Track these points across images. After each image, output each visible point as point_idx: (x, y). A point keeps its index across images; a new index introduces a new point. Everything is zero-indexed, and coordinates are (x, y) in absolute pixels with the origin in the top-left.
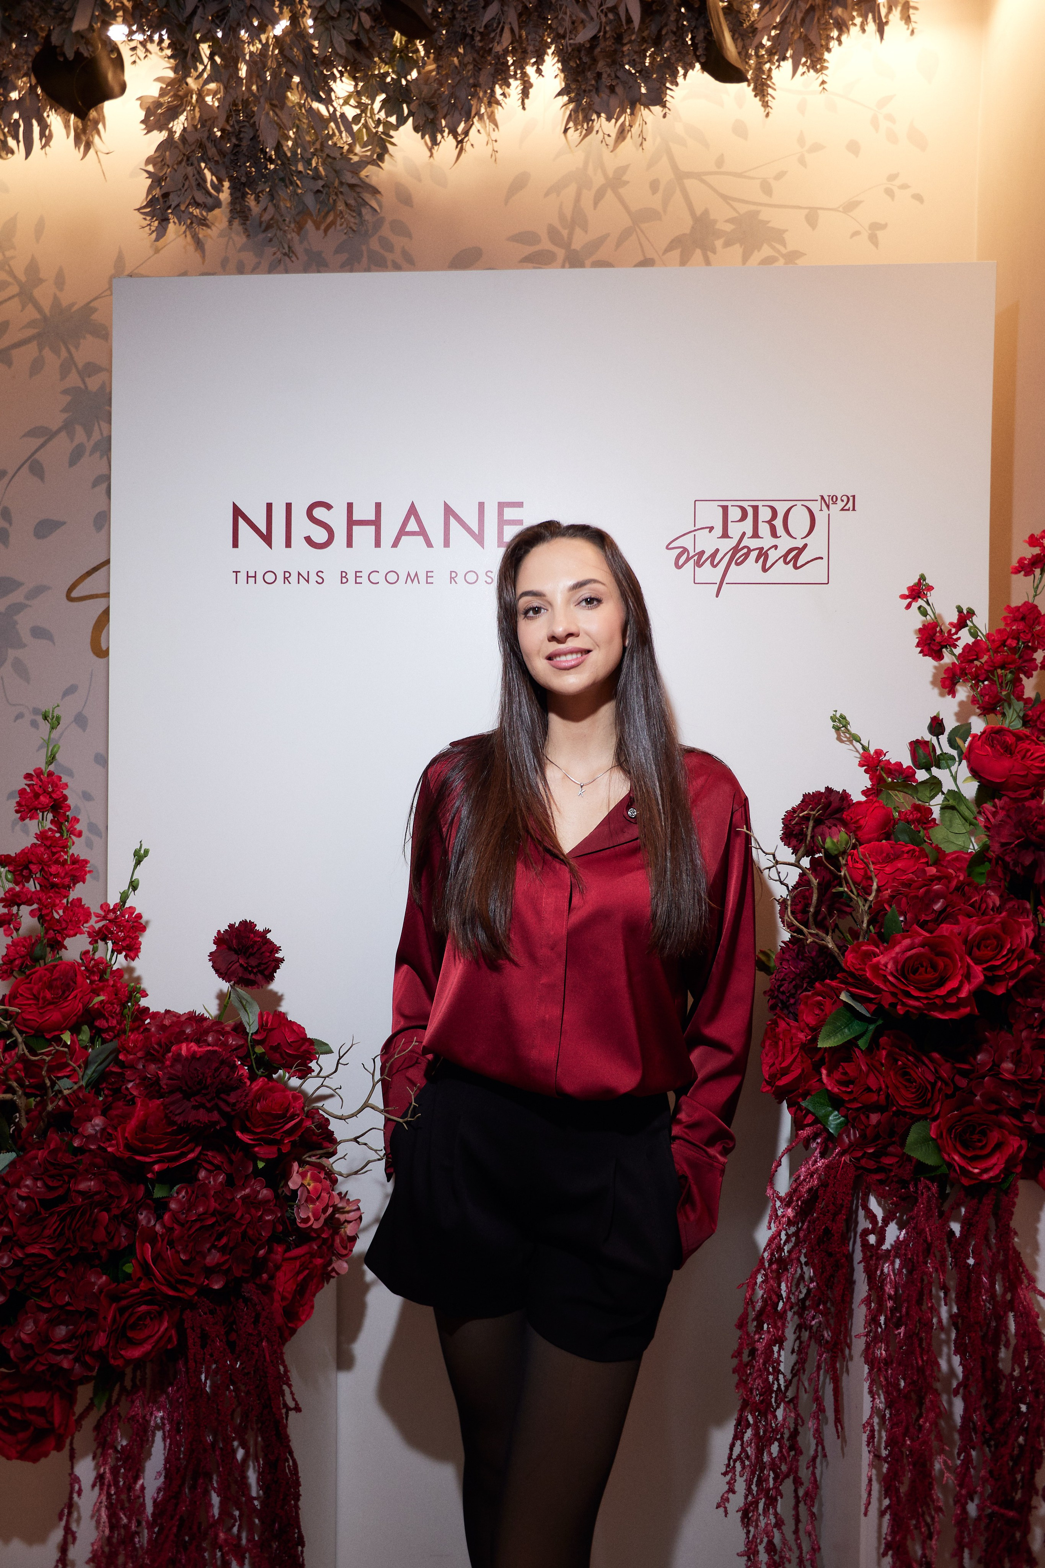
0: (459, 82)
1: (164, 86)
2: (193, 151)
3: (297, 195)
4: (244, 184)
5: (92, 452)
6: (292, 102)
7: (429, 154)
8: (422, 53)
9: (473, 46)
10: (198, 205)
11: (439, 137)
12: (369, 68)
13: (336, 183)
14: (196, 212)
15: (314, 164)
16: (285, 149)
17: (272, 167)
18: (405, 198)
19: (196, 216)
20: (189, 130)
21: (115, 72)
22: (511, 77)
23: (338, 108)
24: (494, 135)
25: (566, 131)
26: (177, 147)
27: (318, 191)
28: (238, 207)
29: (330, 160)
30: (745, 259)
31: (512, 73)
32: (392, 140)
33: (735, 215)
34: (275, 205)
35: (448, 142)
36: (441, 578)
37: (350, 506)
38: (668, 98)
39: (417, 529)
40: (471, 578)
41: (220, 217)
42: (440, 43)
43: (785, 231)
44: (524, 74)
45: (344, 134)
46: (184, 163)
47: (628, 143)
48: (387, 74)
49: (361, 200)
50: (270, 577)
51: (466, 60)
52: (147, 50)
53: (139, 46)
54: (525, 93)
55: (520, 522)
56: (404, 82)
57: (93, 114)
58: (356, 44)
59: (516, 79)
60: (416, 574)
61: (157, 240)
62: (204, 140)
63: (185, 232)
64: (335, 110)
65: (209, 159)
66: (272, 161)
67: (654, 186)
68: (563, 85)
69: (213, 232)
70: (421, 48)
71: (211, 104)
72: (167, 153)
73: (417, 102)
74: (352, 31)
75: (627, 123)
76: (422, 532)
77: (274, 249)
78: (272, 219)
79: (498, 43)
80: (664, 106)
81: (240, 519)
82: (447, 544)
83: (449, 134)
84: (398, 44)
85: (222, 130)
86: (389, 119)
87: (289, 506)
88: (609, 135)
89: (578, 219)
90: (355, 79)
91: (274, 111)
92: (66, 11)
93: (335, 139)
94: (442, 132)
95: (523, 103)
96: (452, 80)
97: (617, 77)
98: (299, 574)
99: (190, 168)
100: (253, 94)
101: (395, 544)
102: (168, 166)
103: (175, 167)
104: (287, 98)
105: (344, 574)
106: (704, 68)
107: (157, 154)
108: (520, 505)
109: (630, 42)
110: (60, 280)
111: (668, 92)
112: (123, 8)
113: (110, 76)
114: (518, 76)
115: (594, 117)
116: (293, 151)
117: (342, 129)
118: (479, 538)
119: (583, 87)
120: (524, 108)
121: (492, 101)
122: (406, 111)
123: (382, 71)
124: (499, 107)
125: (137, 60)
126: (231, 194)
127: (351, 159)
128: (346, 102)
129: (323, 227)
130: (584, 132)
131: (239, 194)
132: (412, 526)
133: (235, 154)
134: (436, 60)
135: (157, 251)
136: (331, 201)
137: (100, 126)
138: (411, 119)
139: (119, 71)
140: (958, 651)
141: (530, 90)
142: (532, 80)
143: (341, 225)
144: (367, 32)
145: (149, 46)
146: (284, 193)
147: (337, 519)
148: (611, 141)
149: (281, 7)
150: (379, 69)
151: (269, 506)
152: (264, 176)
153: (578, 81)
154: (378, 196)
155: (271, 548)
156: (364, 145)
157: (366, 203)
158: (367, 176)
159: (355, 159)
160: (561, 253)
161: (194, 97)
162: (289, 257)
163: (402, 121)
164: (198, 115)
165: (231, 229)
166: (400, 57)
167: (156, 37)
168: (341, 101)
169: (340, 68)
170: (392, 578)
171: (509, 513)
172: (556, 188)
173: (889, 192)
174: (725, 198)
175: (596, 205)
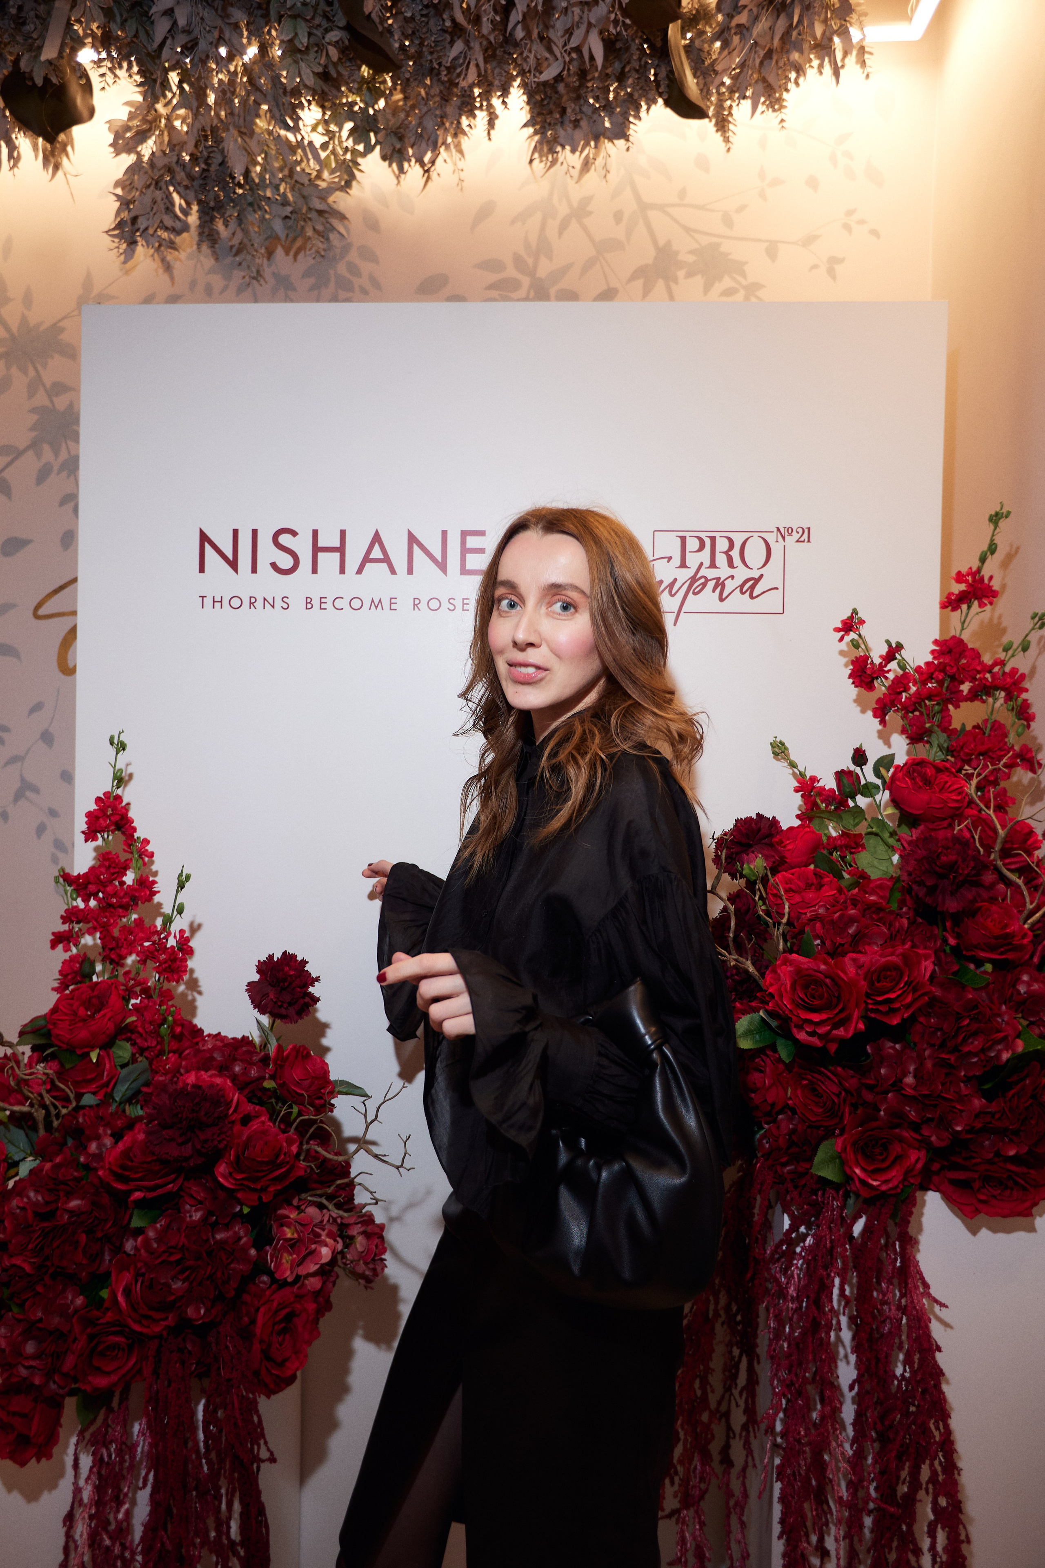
0: (426, 113)
1: (133, 110)
2: (162, 176)
3: (266, 220)
4: (213, 209)
5: (60, 470)
6: (261, 128)
7: (396, 181)
8: (390, 84)
9: (439, 80)
10: (166, 229)
11: (406, 165)
12: (337, 98)
13: (304, 211)
14: (165, 235)
15: (282, 190)
16: (253, 175)
17: (240, 191)
18: (372, 224)
19: (164, 239)
20: (157, 154)
21: (84, 98)
22: (476, 108)
23: (306, 137)
24: (461, 164)
25: (531, 161)
26: (146, 173)
27: (286, 217)
28: (206, 230)
29: (298, 185)
30: (707, 289)
31: (478, 105)
32: (360, 167)
33: (695, 246)
34: (243, 230)
35: (414, 171)
38: (631, 132)
39: (382, 557)
41: (188, 240)
42: (407, 75)
43: (747, 263)
44: (490, 106)
45: (312, 162)
46: (152, 187)
47: (592, 176)
48: (355, 103)
49: (328, 225)
51: (432, 92)
52: (116, 76)
53: (108, 72)
54: (491, 124)
56: (371, 112)
57: (62, 137)
58: (325, 76)
59: (482, 110)
61: (125, 262)
62: (174, 165)
63: (152, 255)
64: (303, 138)
65: (179, 184)
66: (240, 186)
67: (618, 216)
68: (529, 117)
69: (183, 255)
70: (388, 79)
71: (179, 128)
72: (136, 177)
73: (384, 132)
74: (319, 64)
75: (591, 156)
77: (242, 274)
78: (240, 244)
79: (464, 79)
80: (628, 140)
81: (207, 546)
83: (416, 162)
84: (366, 74)
85: (191, 155)
86: (357, 147)
88: (573, 167)
89: (543, 248)
90: (323, 107)
91: (242, 138)
92: (36, 40)
93: (303, 165)
94: (409, 161)
95: (489, 133)
96: (420, 110)
97: (581, 111)
99: (158, 192)
100: (221, 121)
102: (137, 189)
103: (144, 190)
104: (256, 124)
106: (667, 103)
107: (125, 178)
109: (593, 79)
110: (28, 299)
111: (631, 126)
112: (93, 35)
113: (79, 101)
114: (484, 108)
115: (559, 149)
116: (261, 176)
117: (310, 156)
119: (548, 121)
120: (490, 139)
121: (458, 131)
122: (373, 141)
123: (350, 100)
124: (466, 138)
125: (106, 87)
126: (200, 218)
127: (318, 185)
128: (314, 129)
129: (292, 253)
130: (549, 164)
131: (207, 218)
133: (204, 179)
134: (403, 91)
135: (127, 273)
136: (299, 227)
137: (69, 148)
138: (378, 148)
139: (88, 96)
140: (888, 683)
141: (497, 122)
142: (497, 112)
143: (310, 249)
144: (335, 65)
145: (118, 72)
146: (253, 217)
148: (575, 173)
149: (249, 38)
150: (347, 97)
152: (232, 201)
153: (543, 114)
154: (346, 222)
155: (237, 572)
156: (332, 172)
157: (333, 229)
158: (334, 202)
159: (323, 185)
160: (526, 281)
161: (163, 121)
162: (258, 281)
163: (369, 149)
164: (166, 139)
165: (200, 252)
166: (369, 89)
167: (125, 65)
168: (309, 129)
169: (308, 98)
171: (472, 542)
172: (521, 218)
173: (847, 227)
174: (687, 230)
175: (560, 234)
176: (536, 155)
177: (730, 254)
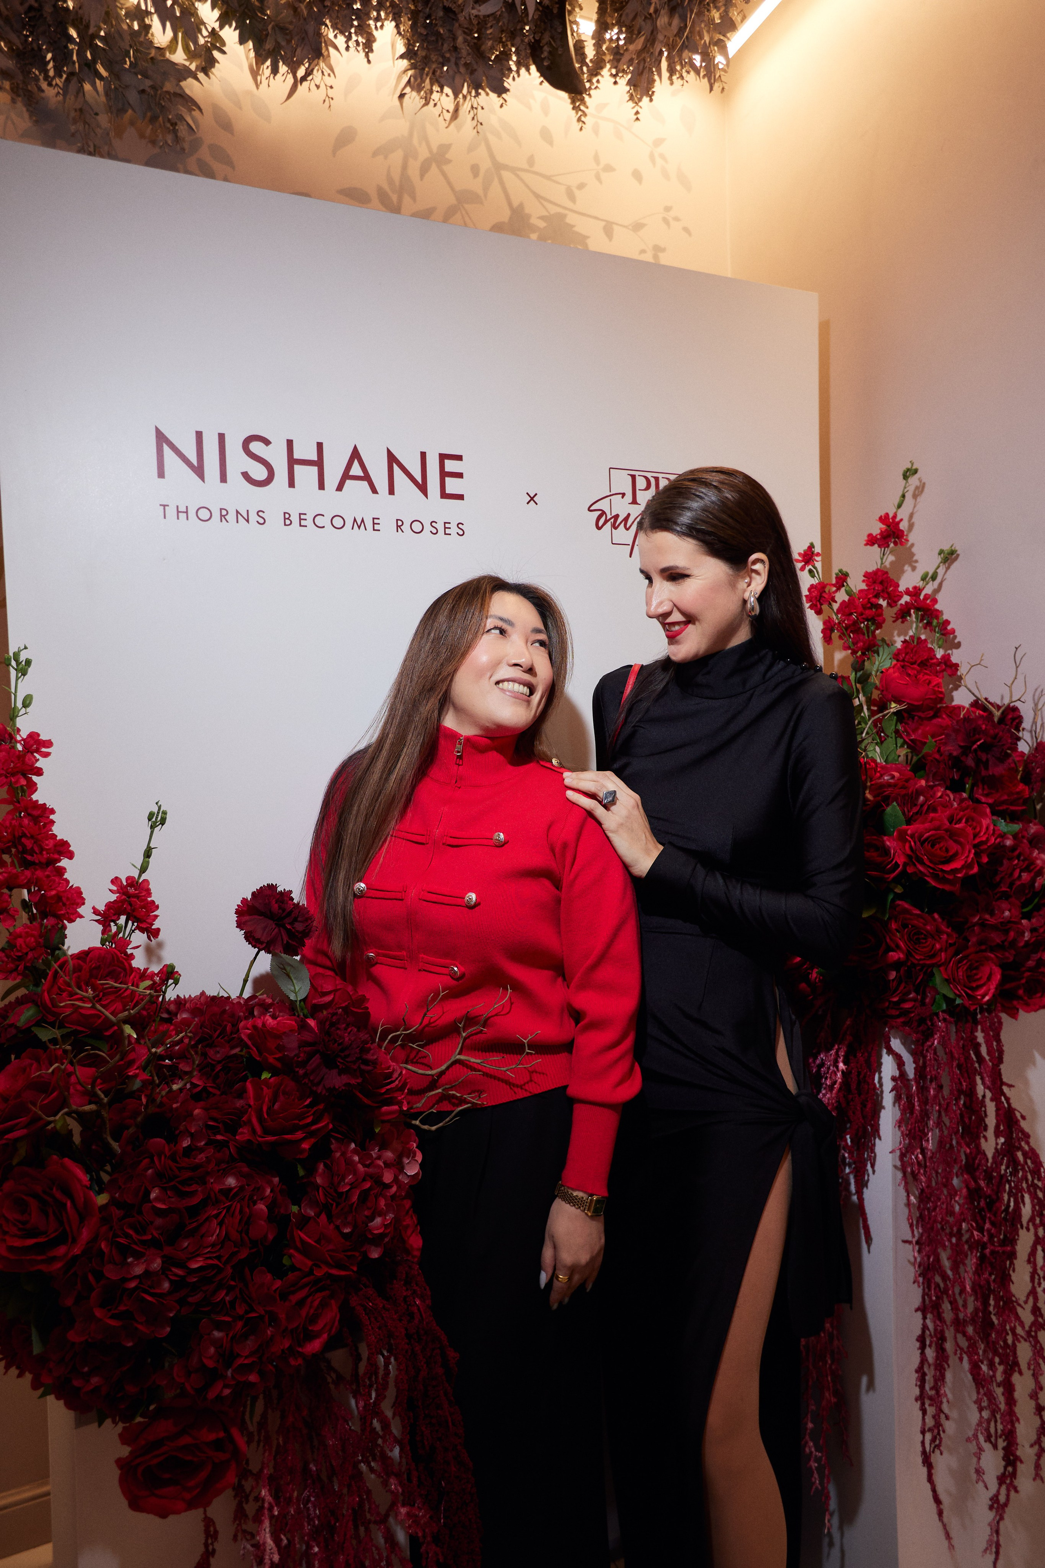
24: (332, 81)
25: (402, 96)
33: (544, 213)
36: (387, 525)
37: (290, 443)
38: (506, 88)
39: (361, 474)
40: (417, 527)
43: (588, 237)
49: (176, 111)
50: (204, 514)
54: (368, 47)
55: (460, 475)
59: (359, 32)
60: (363, 521)
67: (475, 170)
76: (366, 477)
80: (502, 97)
81: (166, 447)
82: (391, 491)
87: (222, 437)
88: (448, 111)
89: (405, 187)
95: (367, 56)
98: (237, 512)
101: (340, 488)
105: (287, 516)
108: (459, 458)
111: (505, 83)
114: (362, 31)
115: (436, 88)
118: (423, 488)
119: (429, 57)
120: (368, 60)
132: (356, 470)
140: (836, 606)
141: (374, 46)
142: (374, 36)
147: (277, 456)
148: (448, 116)
151: (199, 435)
154: (197, 113)
155: (203, 480)
157: (183, 118)
158: (187, 87)
170: (338, 522)
171: (450, 466)
172: (383, 151)
173: (666, 221)
174: (538, 196)
175: (422, 176)
176: (408, 90)
177: (574, 226)
